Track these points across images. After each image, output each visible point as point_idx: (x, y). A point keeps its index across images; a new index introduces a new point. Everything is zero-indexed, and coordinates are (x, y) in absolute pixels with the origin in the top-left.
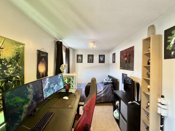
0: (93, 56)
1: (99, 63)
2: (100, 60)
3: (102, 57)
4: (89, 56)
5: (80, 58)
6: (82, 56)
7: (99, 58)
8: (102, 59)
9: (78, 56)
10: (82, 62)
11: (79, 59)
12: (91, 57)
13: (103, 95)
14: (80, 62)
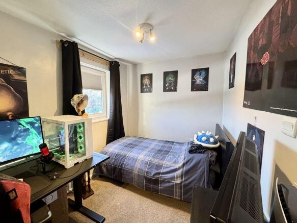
0: (175, 73)
1: (192, 90)
2: (193, 82)
3: (200, 74)
4: (166, 74)
5: (146, 81)
6: (150, 76)
7: (193, 78)
8: (199, 80)
9: (143, 76)
10: (151, 91)
11: (146, 83)
12: (170, 78)
13: (178, 181)
14: (147, 92)
